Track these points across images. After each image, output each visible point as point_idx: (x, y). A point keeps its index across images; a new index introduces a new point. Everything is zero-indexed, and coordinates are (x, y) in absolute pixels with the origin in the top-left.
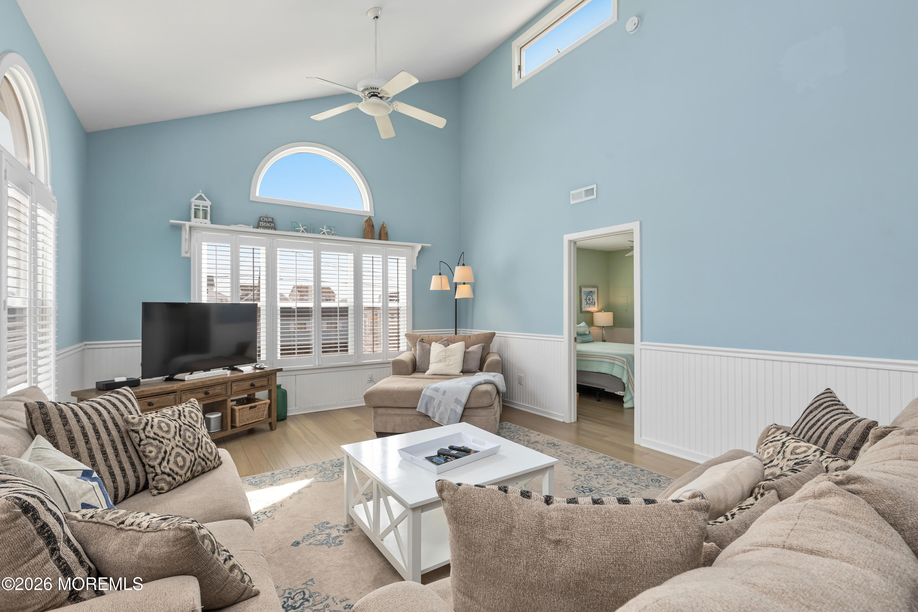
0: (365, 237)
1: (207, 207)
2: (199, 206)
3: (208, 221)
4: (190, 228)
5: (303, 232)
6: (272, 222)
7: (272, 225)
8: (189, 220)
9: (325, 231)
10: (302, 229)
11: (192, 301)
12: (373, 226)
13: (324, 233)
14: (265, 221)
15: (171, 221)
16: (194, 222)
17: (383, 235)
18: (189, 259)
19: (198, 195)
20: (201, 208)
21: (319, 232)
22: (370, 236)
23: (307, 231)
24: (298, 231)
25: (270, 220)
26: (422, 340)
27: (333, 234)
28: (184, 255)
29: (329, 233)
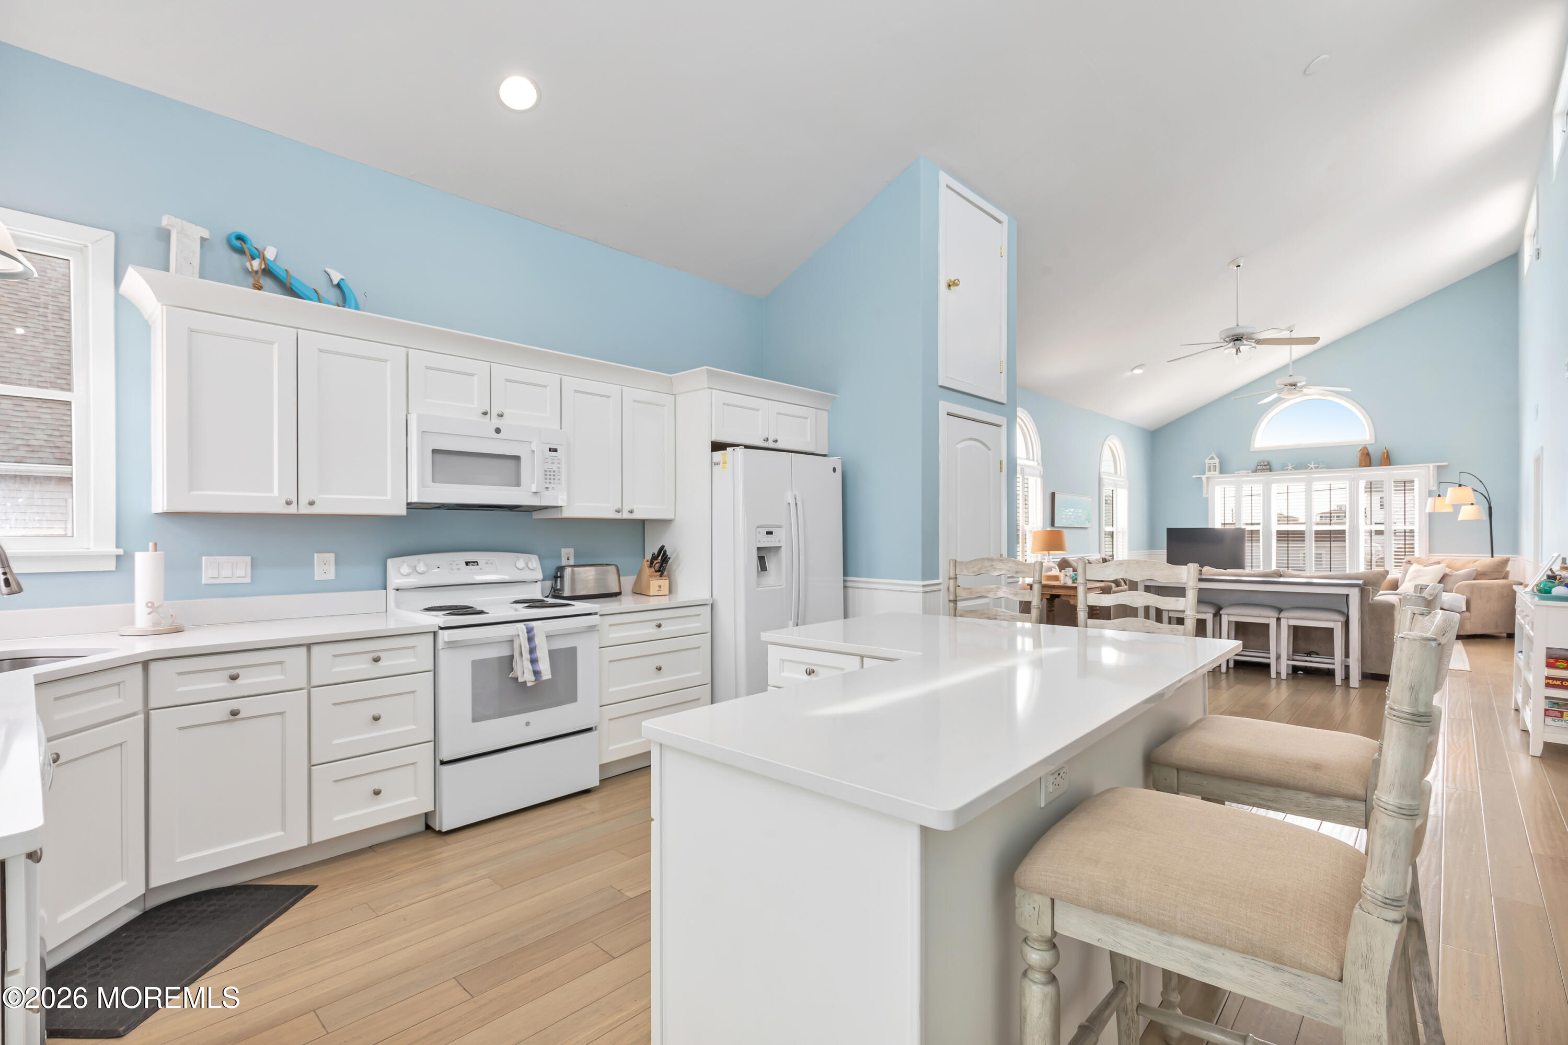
0: (1360, 467)
1: (1215, 463)
2: (1210, 464)
3: (1217, 473)
4: (1208, 478)
5: (1291, 470)
6: (1268, 465)
7: (1268, 467)
8: (1204, 474)
9: (1312, 466)
10: (1290, 467)
11: (1210, 527)
12: (1368, 454)
13: (1312, 468)
14: (1262, 465)
15: (1194, 476)
16: (1208, 474)
17: (1387, 460)
18: (1207, 499)
19: (1211, 456)
20: (1212, 465)
21: (1307, 467)
22: (1363, 464)
23: (1295, 468)
24: (1287, 470)
25: (1266, 463)
26: (1409, 561)
27: (1321, 468)
28: (1204, 496)
29: (1316, 468)
